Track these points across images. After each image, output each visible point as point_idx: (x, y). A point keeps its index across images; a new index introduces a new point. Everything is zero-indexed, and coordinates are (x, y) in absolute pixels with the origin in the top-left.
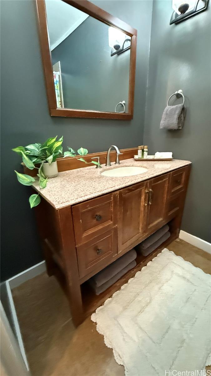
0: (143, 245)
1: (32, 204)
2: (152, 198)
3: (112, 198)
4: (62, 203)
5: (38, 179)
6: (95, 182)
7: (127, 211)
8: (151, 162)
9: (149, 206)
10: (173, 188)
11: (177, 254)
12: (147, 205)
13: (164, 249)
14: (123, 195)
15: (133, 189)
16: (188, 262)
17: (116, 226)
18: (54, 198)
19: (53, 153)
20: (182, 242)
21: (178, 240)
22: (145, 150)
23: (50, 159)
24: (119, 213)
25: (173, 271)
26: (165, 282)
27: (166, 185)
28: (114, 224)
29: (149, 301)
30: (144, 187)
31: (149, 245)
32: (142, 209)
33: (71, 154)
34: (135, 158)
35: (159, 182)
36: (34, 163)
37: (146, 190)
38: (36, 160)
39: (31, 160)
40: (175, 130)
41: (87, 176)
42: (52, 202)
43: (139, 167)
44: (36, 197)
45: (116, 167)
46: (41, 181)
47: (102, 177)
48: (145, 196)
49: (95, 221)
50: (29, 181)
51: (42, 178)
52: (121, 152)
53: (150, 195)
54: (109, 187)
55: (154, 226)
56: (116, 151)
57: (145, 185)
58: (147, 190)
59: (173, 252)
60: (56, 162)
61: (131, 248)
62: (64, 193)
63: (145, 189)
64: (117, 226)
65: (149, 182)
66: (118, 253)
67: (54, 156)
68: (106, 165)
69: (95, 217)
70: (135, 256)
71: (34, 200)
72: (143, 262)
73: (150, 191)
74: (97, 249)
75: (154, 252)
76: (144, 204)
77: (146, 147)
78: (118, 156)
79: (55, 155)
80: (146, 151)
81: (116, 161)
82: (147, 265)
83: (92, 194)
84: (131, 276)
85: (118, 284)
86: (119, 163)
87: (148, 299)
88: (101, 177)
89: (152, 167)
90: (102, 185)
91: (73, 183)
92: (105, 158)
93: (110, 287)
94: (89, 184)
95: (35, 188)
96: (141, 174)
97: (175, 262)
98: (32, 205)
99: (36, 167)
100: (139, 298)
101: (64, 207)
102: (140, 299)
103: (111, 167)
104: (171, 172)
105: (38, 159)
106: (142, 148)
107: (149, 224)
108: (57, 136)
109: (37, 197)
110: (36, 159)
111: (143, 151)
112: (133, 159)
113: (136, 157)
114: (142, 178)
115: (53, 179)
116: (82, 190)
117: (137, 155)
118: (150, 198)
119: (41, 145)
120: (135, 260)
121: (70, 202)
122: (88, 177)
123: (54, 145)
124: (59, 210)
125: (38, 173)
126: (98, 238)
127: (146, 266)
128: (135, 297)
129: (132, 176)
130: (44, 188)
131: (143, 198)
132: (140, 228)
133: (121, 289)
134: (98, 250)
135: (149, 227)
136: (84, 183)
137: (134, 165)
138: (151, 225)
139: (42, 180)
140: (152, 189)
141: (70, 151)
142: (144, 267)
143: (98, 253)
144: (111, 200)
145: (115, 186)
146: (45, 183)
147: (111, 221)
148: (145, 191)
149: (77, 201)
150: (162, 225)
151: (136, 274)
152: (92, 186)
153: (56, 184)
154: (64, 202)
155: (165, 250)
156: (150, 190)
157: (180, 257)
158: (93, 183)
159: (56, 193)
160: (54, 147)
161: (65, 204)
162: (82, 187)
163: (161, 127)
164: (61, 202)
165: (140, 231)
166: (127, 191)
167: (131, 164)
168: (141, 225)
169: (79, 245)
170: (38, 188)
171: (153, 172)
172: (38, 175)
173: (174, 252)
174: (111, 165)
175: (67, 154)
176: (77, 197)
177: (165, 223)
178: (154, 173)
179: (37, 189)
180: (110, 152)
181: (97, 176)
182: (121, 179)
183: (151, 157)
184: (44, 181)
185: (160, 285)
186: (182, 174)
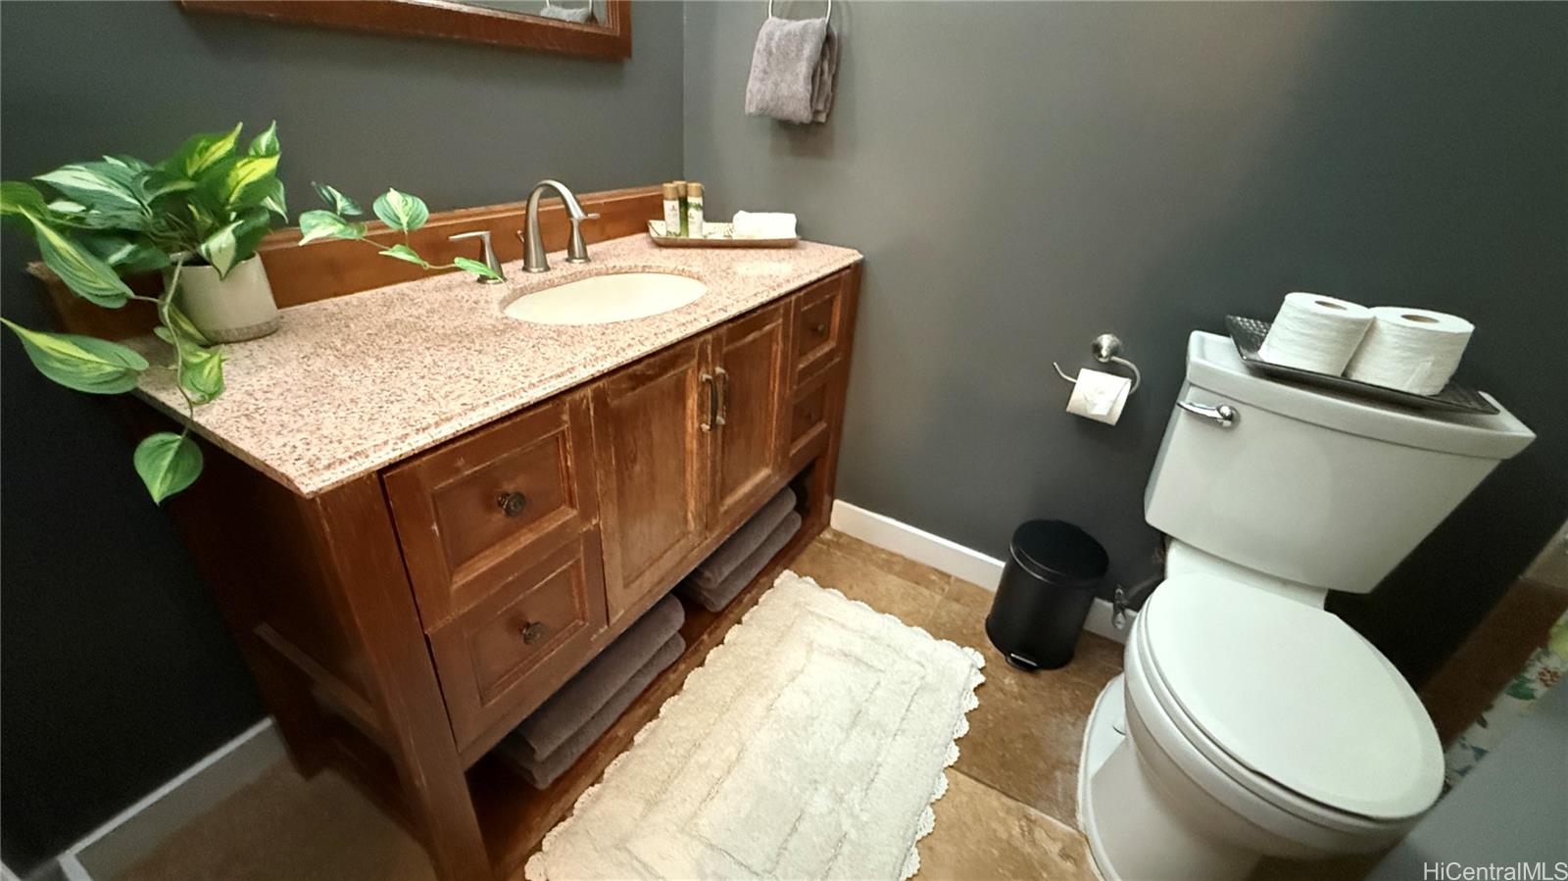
0: (707, 574)
1: (158, 485)
2: (727, 400)
3: (565, 417)
4: (329, 467)
5: (162, 354)
6: (480, 352)
7: (634, 461)
8: (717, 251)
9: (719, 432)
10: (803, 353)
11: (824, 584)
12: (710, 430)
13: (782, 572)
14: (609, 400)
15: (649, 373)
16: (859, 602)
17: (594, 522)
18: (285, 445)
19: (233, 215)
20: (841, 540)
21: (827, 535)
22: (690, 200)
23: (220, 250)
24: (600, 473)
25: (810, 644)
26: (785, 683)
27: (778, 348)
28: (585, 516)
29: (735, 756)
30: (694, 362)
31: (727, 571)
32: (692, 444)
33: (341, 226)
34: (653, 234)
35: (751, 337)
36: (120, 268)
37: (703, 369)
38: (130, 254)
39: (101, 256)
40: (802, 125)
41: (441, 323)
42: (274, 463)
43: (672, 273)
44: (176, 445)
45: (575, 278)
46: (186, 365)
47: (510, 327)
48: (700, 395)
49: (498, 518)
50: (109, 369)
51: (188, 346)
52: (585, 209)
53: (720, 387)
54: (548, 375)
55: (738, 503)
56: (565, 202)
57: (697, 352)
58: (708, 373)
59: (811, 580)
60: (257, 259)
61: (658, 593)
62: (331, 414)
63: (699, 370)
64: (598, 525)
65: (714, 340)
66: (613, 620)
67: (241, 232)
68: (526, 269)
69: (500, 504)
70: (679, 618)
71: (166, 463)
72: (710, 634)
73: (716, 377)
74: (521, 626)
75: (746, 590)
76: (696, 425)
77: (693, 186)
78: (575, 224)
79: (246, 228)
80: (698, 207)
81: (570, 248)
82: (725, 641)
83: (473, 409)
84: (671, 691)
85: (621, 732)
86: (586, 258)
87: (731, 752)
88: (506, 329)
89: (721, 278)
90: (516, 366)
91: (371, 361)
92: (517, 236)
93: (590, 749)
94: (456, 365)
95: (151, 398)
96: (678, 311)
97: (818, 611)
98: (158, 491)
99: (136, 294)
100: (702, 757)
101: (342, 481)
102: (703, 759)
103: (549, 275)
104: (793, 298)
105: (145, 246)
106: (678, 192)
107: (722, 498)
108: (240, 126)
109: (180, 447)
110: (129, 248)
111: (684, 204)
112: (644, 235)
113: (658, 228)
114: (682, 328)
115: (253, 345)
116: (421, 393)
117: (662, 218)
118: (720, 400)
119: (146, 173)
120: (680, 631)
121: (370, 459)
122: (441, 331)
123: (233, 174)
124: (318, 500)
125: (161, 324)
126: (524, 582)
127: (721, 646)
128: (687, 757)
129: (644, 320)
130: (212, 396)
131: (692, 402)
132: (690, 516)
133: (636, 743)
134: (528, 626)
135: (722, 509)
136: (428, 360)
137: (651, 267)
138: (730, 501)
139: (195, 360)
140: (725, 368)
141: (331, 206)
142: (715, 649)
143: (526, 640)
144: (560, 426)
145: (573, 368)
146: (216, 370)
147: (572, 506)
148: (697, 377)
149: (406, 449)
150: (773, 493)
151: (686, 681)
152: (467, 373)
153: (280, 374)
154: (342, 462)
155: (786, 578)
156: (719, 370)
157: (835, 591)
158: (474, 360)
159: (285, 418)
160: (231, 181)
161: (344, 467)
162: (422, 383)
163: (751, 108)
164: (325, 462)
165: (692, 525)
166: (624, 386)
167: (638, 263)
168: (692, 505)
169: (440, 624)
170: (174, 400)
171: (723, 301)
172: (160, 332)
173: (815, 580)
174: (547, 269)
175: (317, 227)
176: (404, 432)
177: (780, 481)
178: (729, 302)
179: (169, 408)
180: (539, 206)
181: (486, 322)
182: (599, 336)
183: (717, 231)
184: (207, 361)
185: (772, 695)
186: (831, 301)
